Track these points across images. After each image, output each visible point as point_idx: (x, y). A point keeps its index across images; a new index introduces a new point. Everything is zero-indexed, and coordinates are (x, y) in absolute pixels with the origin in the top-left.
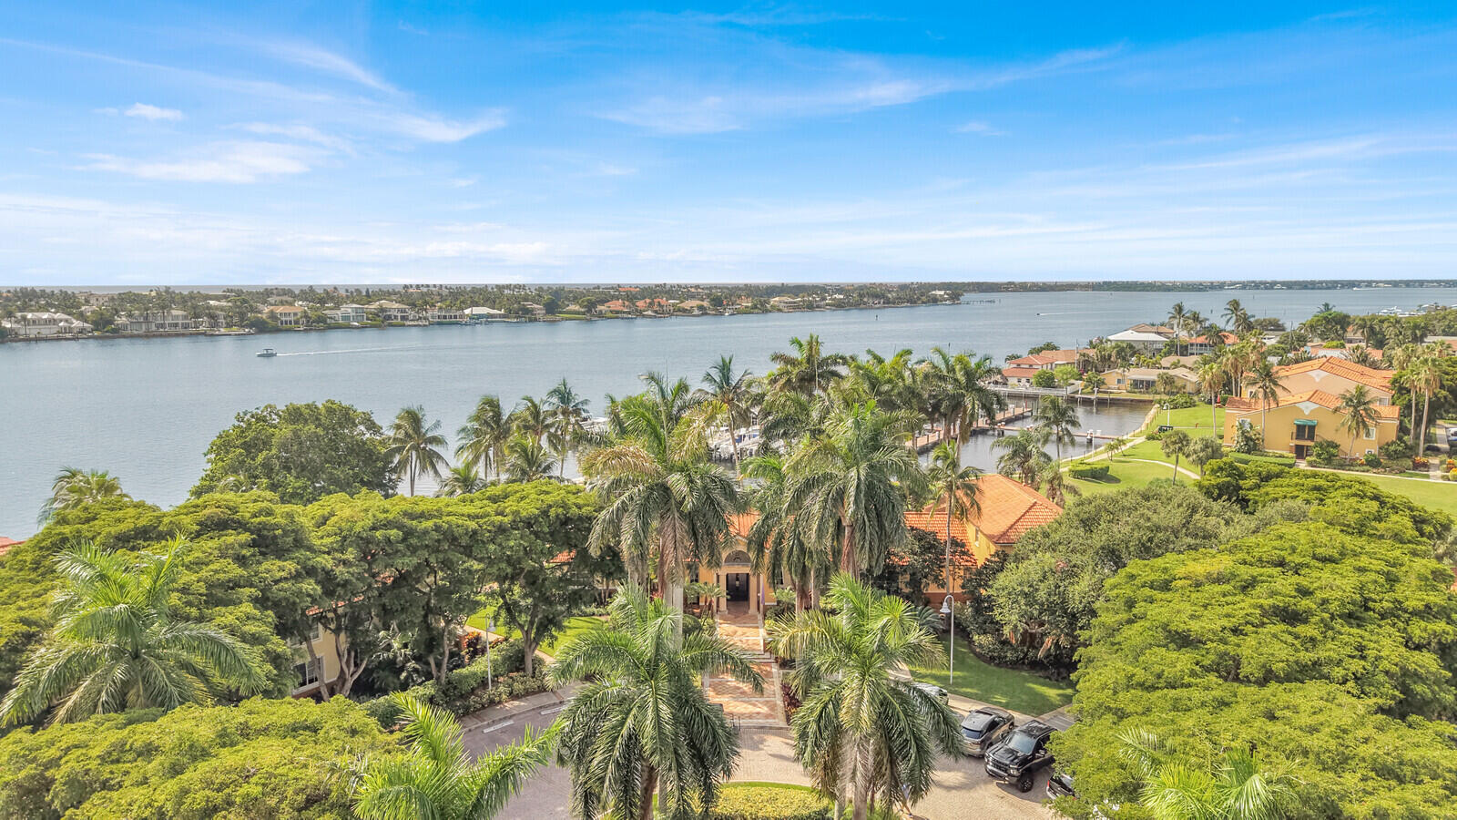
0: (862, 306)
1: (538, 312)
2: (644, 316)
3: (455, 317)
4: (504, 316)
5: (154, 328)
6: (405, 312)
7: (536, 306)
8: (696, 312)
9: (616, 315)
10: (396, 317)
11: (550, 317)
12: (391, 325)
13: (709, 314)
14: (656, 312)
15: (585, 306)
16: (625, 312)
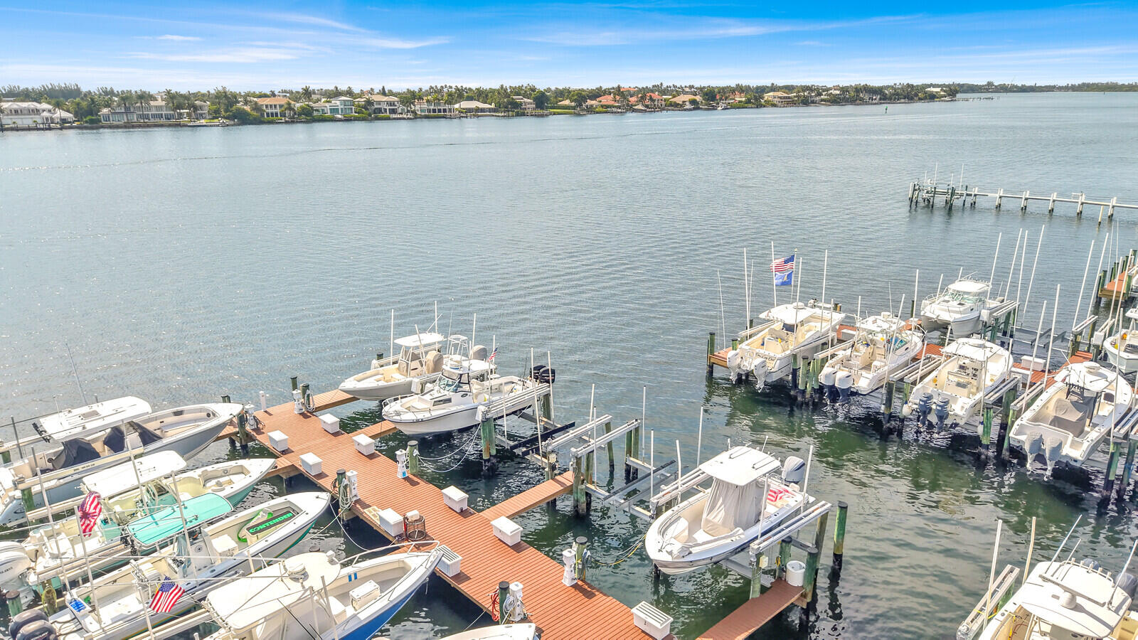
0: (858, 102)
1: (528, 106)
2: (634, 111)
3: (445, 110)
4: (494, 110)
6: (394, 105)
7: (526, 100)
8: (688, 106)
9: (606, 109)
10: (385, 110)
11: (540, 111)
12: (377, 119)
13: (701, 109)
14: (647, 106)
15: (575, 101)
16: (616, 107)
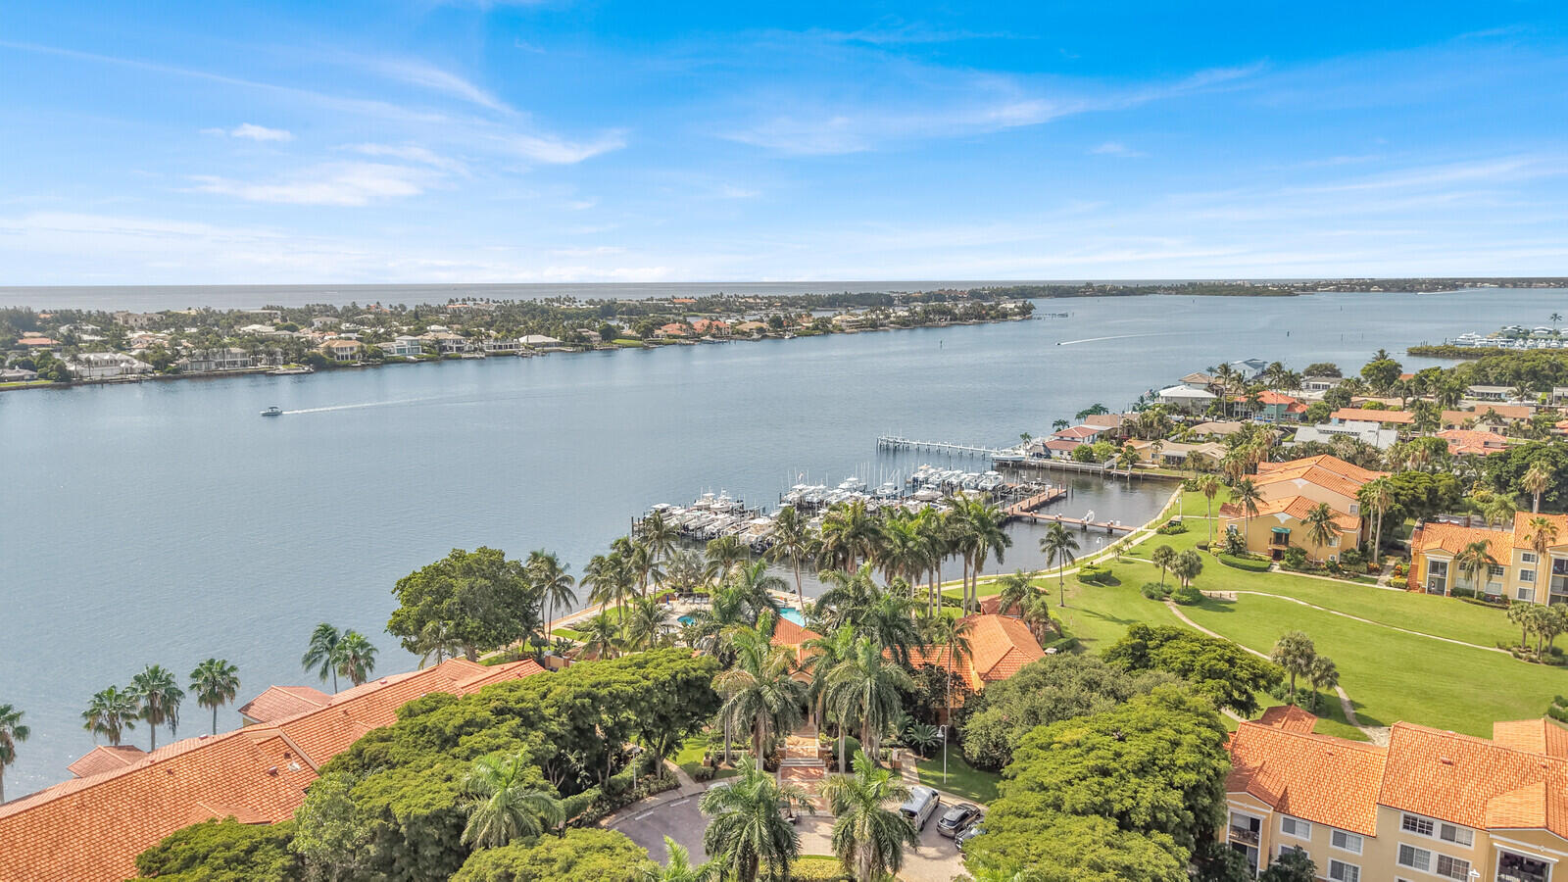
0: (928, 323)
1: (594, 340)
2: (702, 341)
3: (511, 347)
4: (560, 345)
5: (213, 367)
6: (461, 343)
7: (591, 333)
9: (673, 340)
10: (451, 348)
12: (447, 358)
13: (769, 337)
15: (641, 332)
16: (682, 337)
